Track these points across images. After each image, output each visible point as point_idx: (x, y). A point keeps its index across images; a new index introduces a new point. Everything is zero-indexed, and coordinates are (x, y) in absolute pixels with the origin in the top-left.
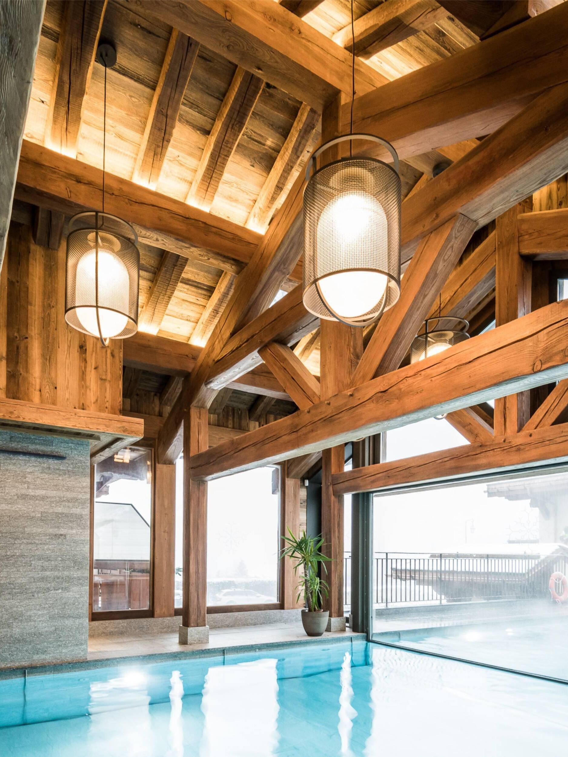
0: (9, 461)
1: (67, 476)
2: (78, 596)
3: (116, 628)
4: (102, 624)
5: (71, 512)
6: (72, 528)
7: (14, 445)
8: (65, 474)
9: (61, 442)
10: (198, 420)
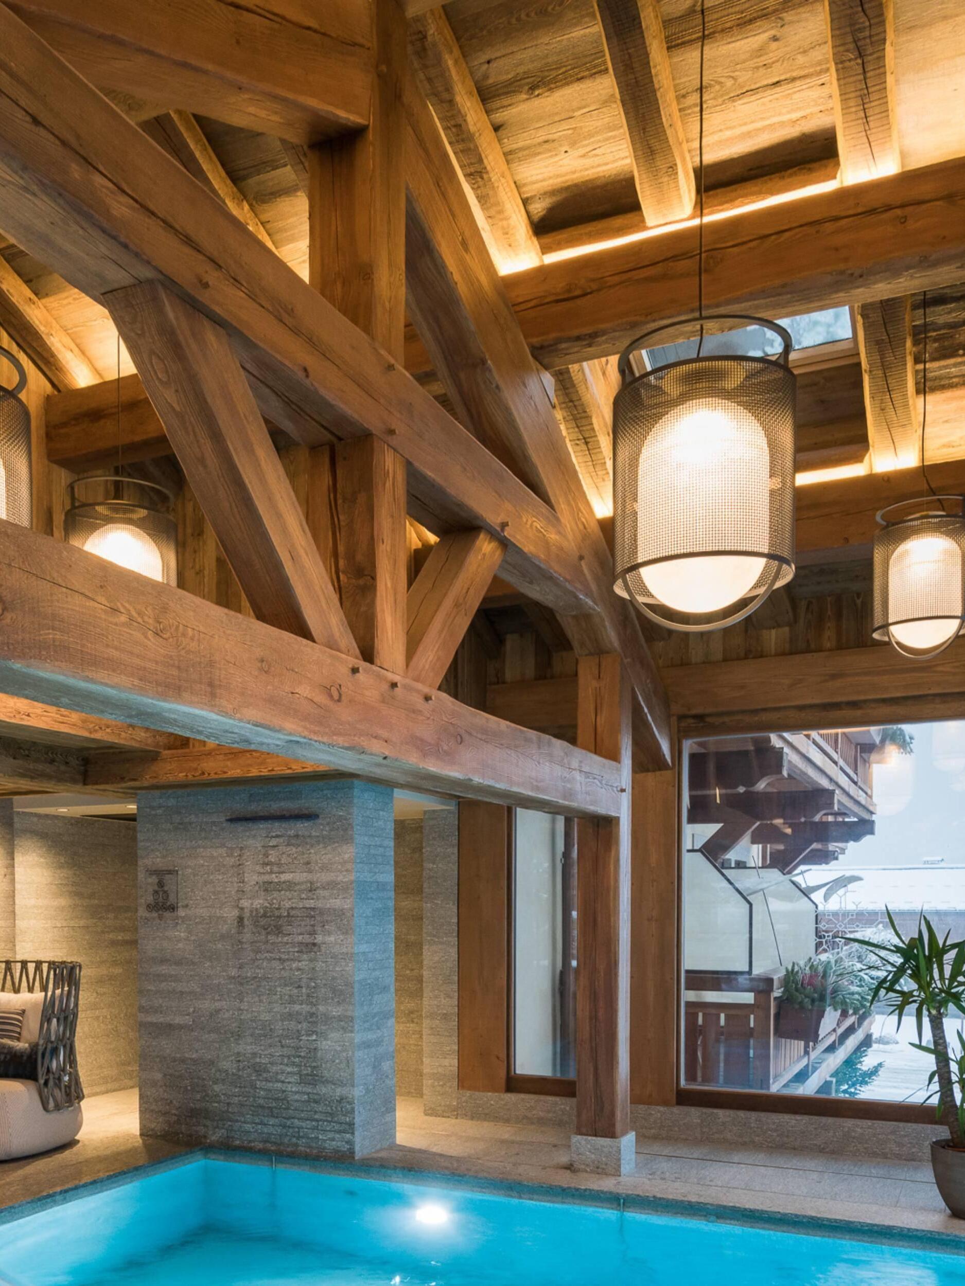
0: (248, 834)
1: (321, 846)
2: (339, 1049)
3: (549, 1112)
4: (523, 1100)
5: (328, 906)
6: (330, 933)
7: (254, 808)
8: (318, 843)
9: (314, 791)
10: (594, 684)
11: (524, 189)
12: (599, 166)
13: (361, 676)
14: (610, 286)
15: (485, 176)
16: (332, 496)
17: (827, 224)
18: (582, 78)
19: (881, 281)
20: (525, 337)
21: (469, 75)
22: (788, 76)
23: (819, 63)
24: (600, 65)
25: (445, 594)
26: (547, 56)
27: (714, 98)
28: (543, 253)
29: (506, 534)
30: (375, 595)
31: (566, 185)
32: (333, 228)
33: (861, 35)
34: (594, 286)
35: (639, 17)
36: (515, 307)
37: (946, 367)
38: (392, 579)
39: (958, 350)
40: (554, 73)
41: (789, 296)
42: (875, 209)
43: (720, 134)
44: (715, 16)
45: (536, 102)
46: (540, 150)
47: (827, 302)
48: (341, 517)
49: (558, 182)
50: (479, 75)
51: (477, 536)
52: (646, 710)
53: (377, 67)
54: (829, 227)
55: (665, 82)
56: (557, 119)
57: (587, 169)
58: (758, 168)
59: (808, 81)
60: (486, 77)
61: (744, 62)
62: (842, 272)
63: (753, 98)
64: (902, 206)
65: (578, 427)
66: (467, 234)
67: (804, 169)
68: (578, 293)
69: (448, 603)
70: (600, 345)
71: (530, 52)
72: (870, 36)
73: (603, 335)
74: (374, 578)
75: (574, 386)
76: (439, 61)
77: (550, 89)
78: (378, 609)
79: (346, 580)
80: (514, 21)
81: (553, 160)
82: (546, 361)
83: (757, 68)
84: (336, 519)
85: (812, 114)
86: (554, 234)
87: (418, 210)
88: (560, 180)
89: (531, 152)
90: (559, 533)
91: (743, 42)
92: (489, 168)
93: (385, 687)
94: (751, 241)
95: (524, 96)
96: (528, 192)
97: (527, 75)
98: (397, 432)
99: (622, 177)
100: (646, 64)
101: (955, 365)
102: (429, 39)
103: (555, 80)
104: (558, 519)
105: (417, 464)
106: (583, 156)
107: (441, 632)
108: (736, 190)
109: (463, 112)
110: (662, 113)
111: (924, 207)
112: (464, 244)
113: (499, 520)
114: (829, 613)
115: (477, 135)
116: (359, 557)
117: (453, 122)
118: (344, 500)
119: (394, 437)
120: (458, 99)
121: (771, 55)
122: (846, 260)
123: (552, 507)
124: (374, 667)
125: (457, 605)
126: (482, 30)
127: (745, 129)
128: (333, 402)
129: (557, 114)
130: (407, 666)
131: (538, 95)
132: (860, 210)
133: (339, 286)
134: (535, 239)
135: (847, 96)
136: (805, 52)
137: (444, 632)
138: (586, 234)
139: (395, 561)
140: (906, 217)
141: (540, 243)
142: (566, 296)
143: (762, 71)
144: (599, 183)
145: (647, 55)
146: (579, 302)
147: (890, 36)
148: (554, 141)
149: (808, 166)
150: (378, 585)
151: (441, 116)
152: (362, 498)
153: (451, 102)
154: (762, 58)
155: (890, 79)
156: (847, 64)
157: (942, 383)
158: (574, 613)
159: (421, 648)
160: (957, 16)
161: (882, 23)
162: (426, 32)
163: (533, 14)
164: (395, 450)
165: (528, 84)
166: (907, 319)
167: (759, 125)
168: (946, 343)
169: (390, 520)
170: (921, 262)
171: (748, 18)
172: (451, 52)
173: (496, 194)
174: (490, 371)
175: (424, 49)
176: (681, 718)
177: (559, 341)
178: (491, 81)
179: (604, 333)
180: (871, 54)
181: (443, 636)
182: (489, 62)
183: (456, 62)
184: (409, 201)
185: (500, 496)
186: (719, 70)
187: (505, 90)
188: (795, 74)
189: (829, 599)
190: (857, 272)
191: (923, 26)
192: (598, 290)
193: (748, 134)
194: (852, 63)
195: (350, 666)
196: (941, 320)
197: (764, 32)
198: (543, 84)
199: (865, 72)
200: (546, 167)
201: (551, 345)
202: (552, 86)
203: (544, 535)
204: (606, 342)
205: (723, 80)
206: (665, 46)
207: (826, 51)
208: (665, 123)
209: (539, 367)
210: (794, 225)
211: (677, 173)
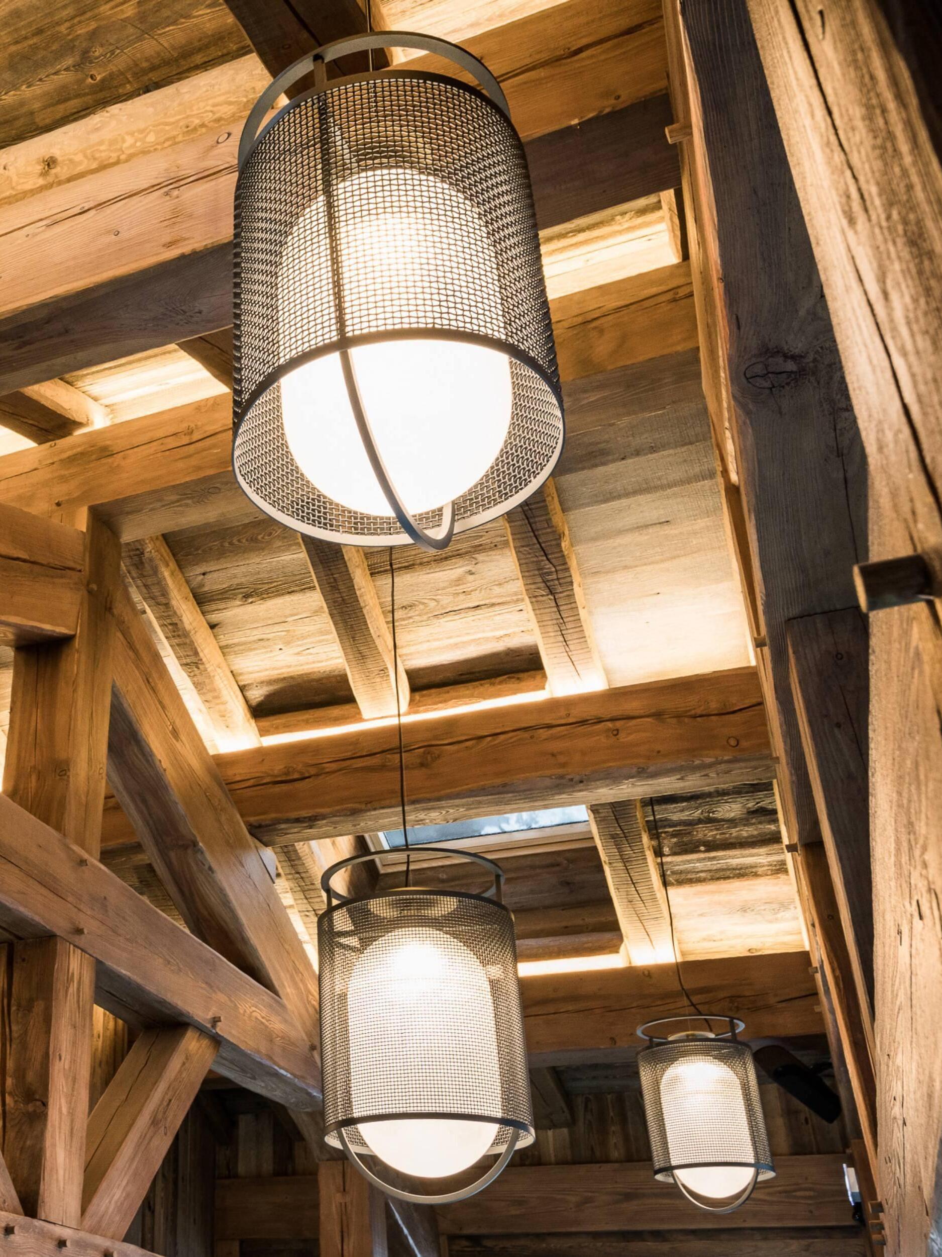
10: (338, 1198)
11: (241, 678)
12: (314, 662)
13: (17, 1237)
14: (328, 773)
15: (201, 666)
16: (5, 1001)
17: (541, 730)
18: (293, 592)
19: (602, 787)
20: (242, 816)
21: (185, 584)
22: (487, 602)
23: (516, 594)
24: (309, 583)
25: (140, 1111)
26: (258, 573)
27: (419, 615)
28: (261, 736)
29: (218, 1030)
30: (45, 1125)
31: (282, 676)
32: (33, 724)
33: (550, 577)
34: (313, 771)
35: (342, 551)
36: (229, 787)
37: (689, 862)
38: (69, 1103)
39: (698, 847)
40: (266, 586)
41: (510, 795)
42: (587, 720)
43: (428, 644)
44: (413, 553)
45: (250, 608)
46: (256, 646)
47: (551, 802)
48: (14, 1028)
49: (274, 674)
50: (194, 584)
51: (183, 1035)
52: (406, 1231)
53: (88, 585)
54: (543, 734)
55: (370, 601)
56: (270, 622)
57: (302, 665)
58: (468, 674)
59: (506, 607)
60: (202, 585)
61: (444, 589)
62: (562, 777)
63: (457, 617)
64: (612, 720)
65: (306, 898)
66: (178, 723)
67: (513, 678)
68: (296, 776)
69: (143, 1120)
70: (320, 827)
71: (243, 569)
72: (558, 579)
73: (324, 819)
74: (45, 1104)
75: (299, 858)
76: (155, 571)
77: (263, 599)
78: (48, 1143)
79: (12, 1105)
80: (226, 544)
81: (268, 655)
82: (265, 839)
83: (458, 594)
84: (7, 1030)
85: (514, 633)
86: (272, 718)
87: (125, 705)
88: (276, 672)
89: (247, 647)
90: (286, 1021)
91: (441, 573)
92: (204, 660)
93: (51, 1246)
94: (467, 740)
95: (239, 603)
96: (245, 680)
97: (239, 586)
98: (86, 931)
99: (336, 673)
100: (351, 588)
101: (699, 860)
102: (147, 555)
103: (267, 592)
104: (283, 1007)
105: (109, 963)
106: (298, 654)
107: (132, 1159)
108: (448, 692)
109: (178, 613)
110: (370, 626)
111: (634, 722)
112: (175, 733)
113: (210, 1015)
114: (612, 1114)
115: (193, 632)
116: (31, 1076)
117: (169, 621)
118: (19, 1006)
119: (83, 937)
120: (174, 603)
121: (469, 585)
122: (564, 765)
123: (276, 992)
124: (36, 1222)
125: (155, 1122)
126: (197, 549)
127: (452, 641)
128: (11, 906)
129: (270, 618)
130: (83, 1211)
131: (251, 603)
132: (571, 720)
133: (34, 778)
134: (253, 722)
135: (544, 623)
136: (500, 584)
137: (137, 1159)
138: (303, 720)
139: (74, 1080)
140: (618, 730)
141: (257, 726)
142: (283, 778)
143: (462, 597)
144: (314, 677)
145: (351, 580)
146: (299, 785)
147: (576, 578)
148: (268, 640)
149: (516, 675)
150: (50, 1113)
151: (157, 615)
152: (39, 1007)
153: (167, 605)
154: (461, 587)
155: (583, 613)
156: (540, 598)
157: (689, 876)
158: (309, 1110)
159: (104, 1185)
160: (636, 566)
161: (567, 569)
162: (144, 550)
163: (244, 541)
164: (82, 950)
165: (242, 593)
166: (638, 816)
167: (466, 638)
168: (685, 839)
169: (71, 1031)
170: (639, 773)
171: (444, 556)
172: (167, 565)
173: (212, 682)
174: (202, 853)
175: (142, 563)
176: (452, 1238)
177: (279, 821)
178: (206, 589)
179: (323, 817)
180: (561, 593)
181: (134, 1167)
182: (204, 574)
183: (172, 574)
184: (115, 695)
185: (211, 987)
186: (421, 593)
187: (220, 597)
188: (494, 601)
189: (609, 1097)
190: (577, 778)
191: (607, 572)
192: (317, 775)
193: (456, 646)
194: (544, 598)
195: (4, 1225)
196: (675, 817)
197: (460, 567)
198: (256, 594)
199: (557, 606)
200: (262, 661)
201: (270, 825)
202: (265, 596)
203: (267, 1027)
204: (326, 825)
205: (426, 601)
206: (368, 573)
207: (518, 586)
208: (373, 635)
209: (258, 844)
210: (507, 729)
211: (388, 676)
